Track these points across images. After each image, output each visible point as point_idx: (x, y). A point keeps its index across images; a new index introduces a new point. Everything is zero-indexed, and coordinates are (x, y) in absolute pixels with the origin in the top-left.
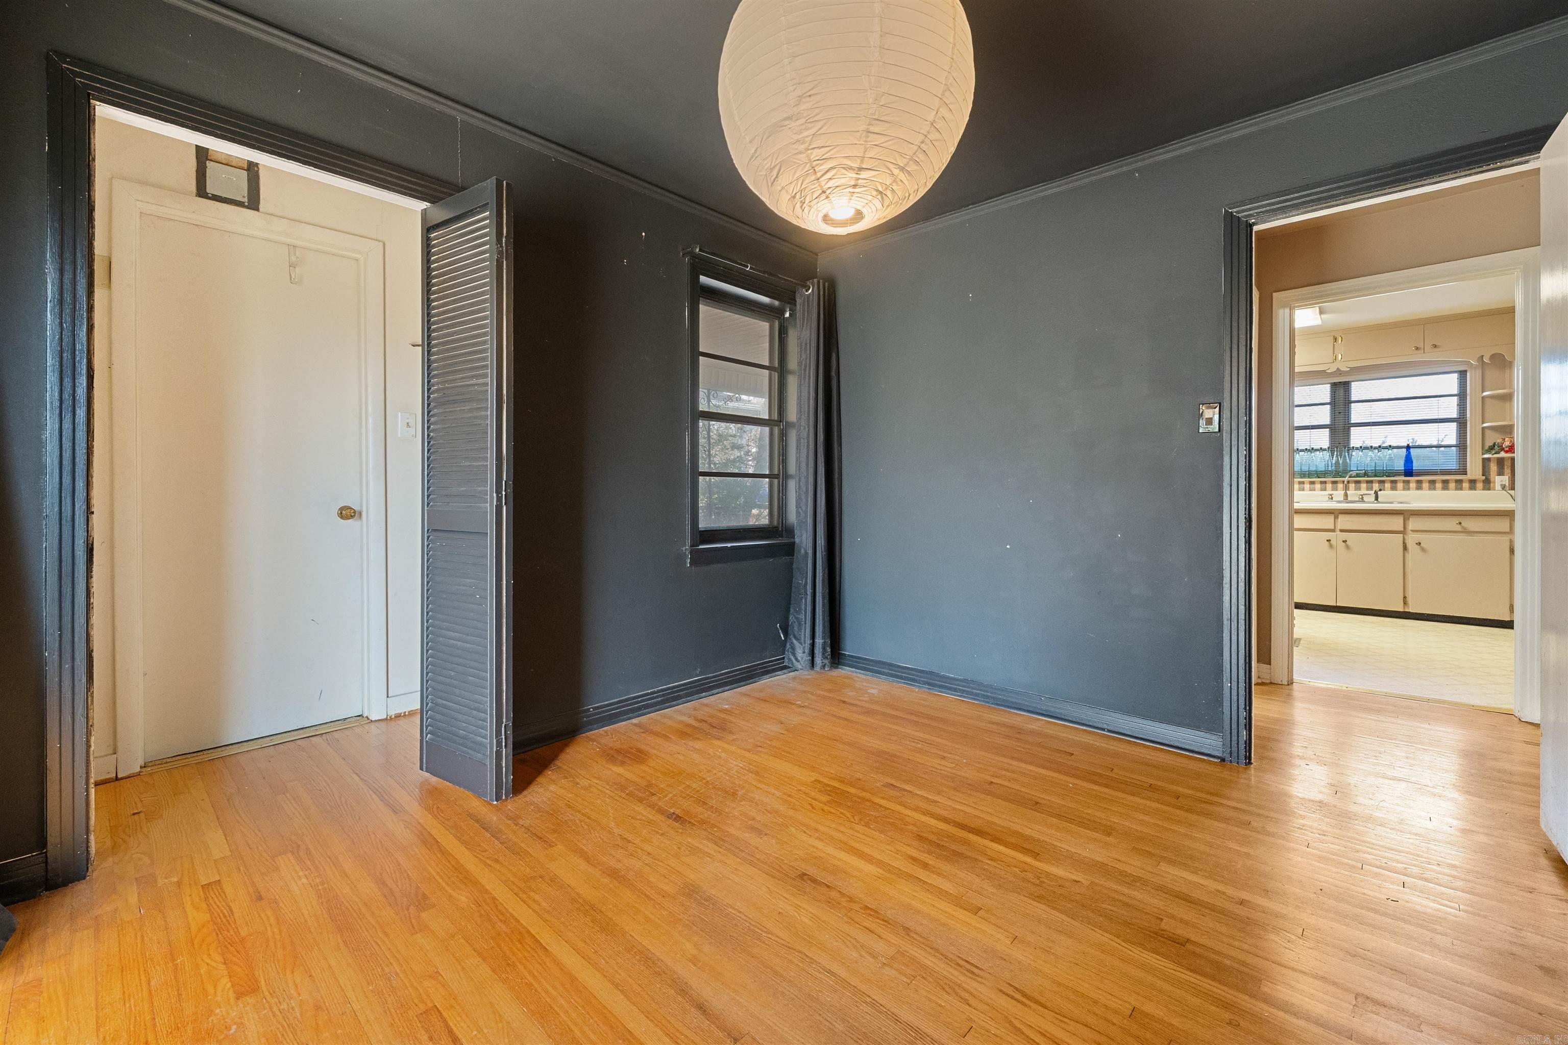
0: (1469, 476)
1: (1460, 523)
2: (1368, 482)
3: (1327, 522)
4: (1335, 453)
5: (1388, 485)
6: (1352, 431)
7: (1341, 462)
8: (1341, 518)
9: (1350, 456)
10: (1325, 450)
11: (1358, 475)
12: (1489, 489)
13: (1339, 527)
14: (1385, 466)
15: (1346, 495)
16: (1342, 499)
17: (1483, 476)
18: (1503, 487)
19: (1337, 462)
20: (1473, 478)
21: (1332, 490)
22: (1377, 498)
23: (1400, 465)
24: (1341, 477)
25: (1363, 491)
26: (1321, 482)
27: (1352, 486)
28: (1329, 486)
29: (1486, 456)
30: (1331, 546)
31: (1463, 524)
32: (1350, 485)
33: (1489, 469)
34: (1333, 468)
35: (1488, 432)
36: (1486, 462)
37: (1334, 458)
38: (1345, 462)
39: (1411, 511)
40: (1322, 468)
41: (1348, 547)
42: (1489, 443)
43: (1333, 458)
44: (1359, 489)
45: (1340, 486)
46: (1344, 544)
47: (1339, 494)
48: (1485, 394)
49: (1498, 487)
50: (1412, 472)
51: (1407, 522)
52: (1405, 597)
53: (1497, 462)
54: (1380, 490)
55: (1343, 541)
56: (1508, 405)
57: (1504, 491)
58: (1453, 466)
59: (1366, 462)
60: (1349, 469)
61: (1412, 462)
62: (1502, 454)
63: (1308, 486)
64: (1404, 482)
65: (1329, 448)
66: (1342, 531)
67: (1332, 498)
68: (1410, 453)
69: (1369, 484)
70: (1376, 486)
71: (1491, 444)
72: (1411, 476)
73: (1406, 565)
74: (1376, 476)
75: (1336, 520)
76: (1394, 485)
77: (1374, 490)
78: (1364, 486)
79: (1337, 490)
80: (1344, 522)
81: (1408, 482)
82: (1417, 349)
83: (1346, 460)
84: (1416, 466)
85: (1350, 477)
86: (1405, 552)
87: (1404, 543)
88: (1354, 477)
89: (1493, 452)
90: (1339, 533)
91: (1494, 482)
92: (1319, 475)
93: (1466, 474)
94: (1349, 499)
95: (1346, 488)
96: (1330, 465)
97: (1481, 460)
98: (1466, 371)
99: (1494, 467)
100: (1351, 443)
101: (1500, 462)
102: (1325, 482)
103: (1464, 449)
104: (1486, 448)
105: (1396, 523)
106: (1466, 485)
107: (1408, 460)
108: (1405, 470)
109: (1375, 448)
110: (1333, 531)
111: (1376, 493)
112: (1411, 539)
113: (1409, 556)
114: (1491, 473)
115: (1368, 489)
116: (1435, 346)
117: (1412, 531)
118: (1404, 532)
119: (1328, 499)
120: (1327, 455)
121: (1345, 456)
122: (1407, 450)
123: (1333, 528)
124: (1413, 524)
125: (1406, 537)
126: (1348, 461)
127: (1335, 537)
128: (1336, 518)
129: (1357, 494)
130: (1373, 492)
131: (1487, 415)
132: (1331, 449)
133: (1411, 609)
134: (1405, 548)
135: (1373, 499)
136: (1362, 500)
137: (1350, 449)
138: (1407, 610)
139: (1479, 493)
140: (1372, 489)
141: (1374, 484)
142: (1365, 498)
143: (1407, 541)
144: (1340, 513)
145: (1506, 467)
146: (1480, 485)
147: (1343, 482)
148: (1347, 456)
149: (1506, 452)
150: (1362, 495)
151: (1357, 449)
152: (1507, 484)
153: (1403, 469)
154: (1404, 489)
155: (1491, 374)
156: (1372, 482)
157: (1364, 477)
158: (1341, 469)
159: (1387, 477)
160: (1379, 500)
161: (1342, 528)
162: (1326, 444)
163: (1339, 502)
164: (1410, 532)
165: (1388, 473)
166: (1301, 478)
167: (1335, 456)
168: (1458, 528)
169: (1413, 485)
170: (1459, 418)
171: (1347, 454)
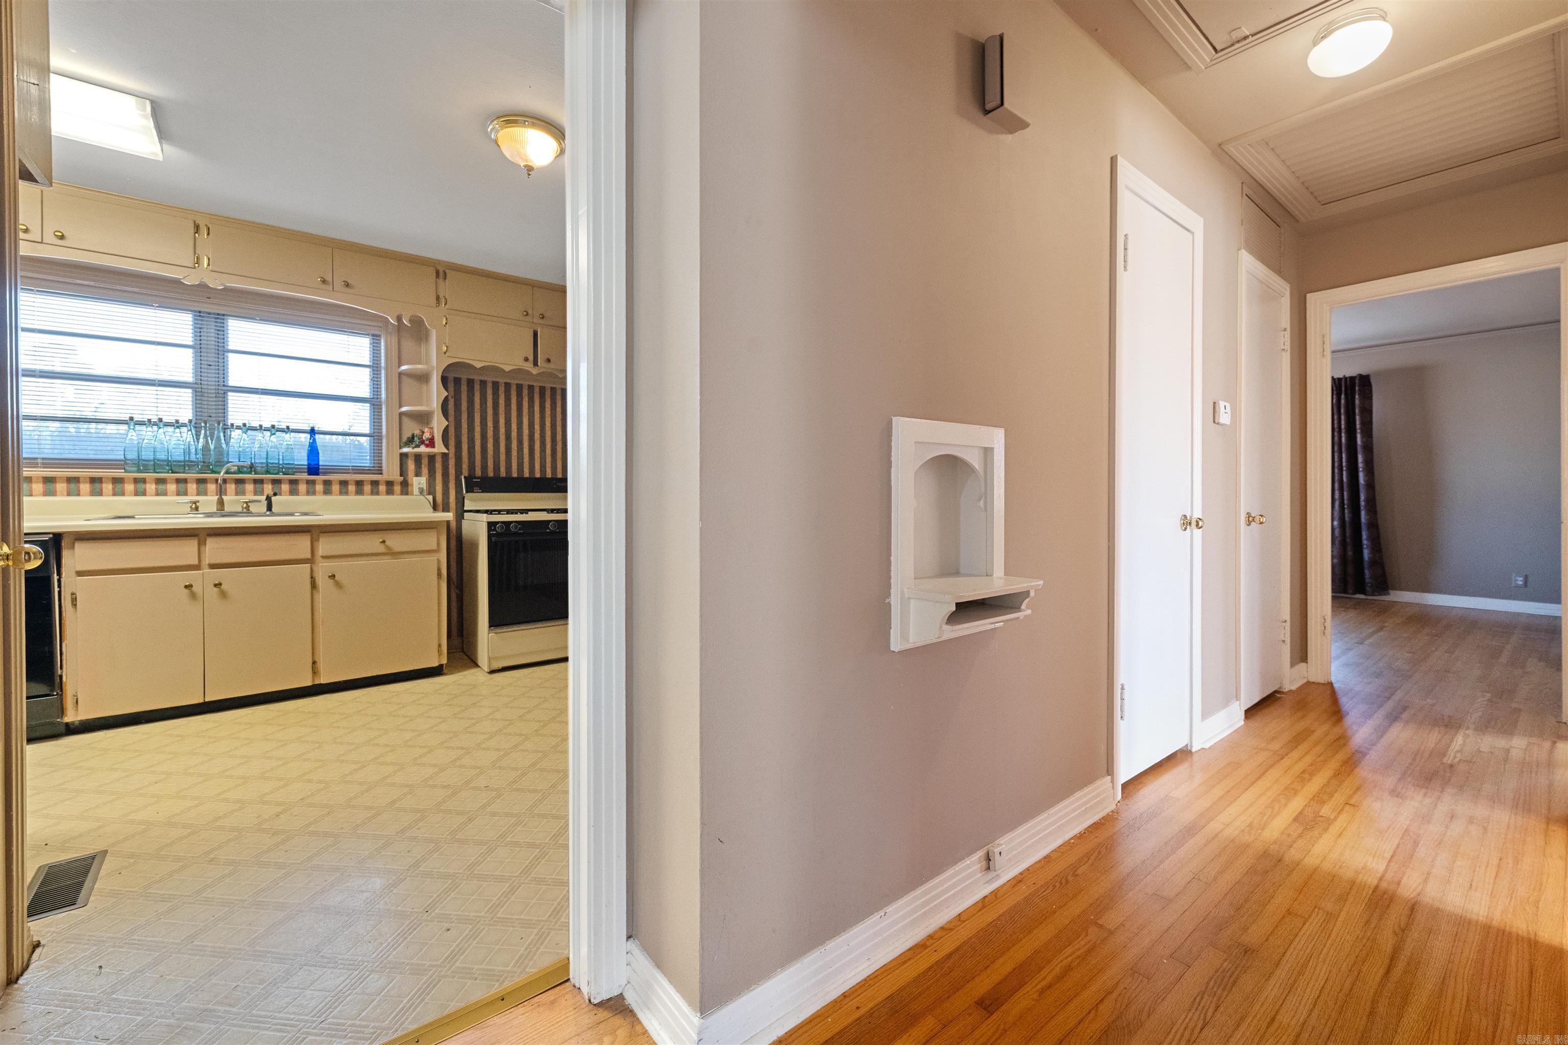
0: (385, 477)
1: (384, 542)
2: (256, 481)
3: (187, 551)
4: (203, 432)
5: (285, 487)
6: (229, 398)
7: (212, 447)
8: (211, 543)
9: (227, 440)
10: (184, 425)
11: (240, 470)
12: (407, 494)
13: (207, 560)
14: (281, 457)
15: (221, 503)
16: (214, 509)
17: (401, 476)
18: (421, 492)
19: (206, 448)
20: (391, 478)
21: (198, 494)
22: (269, 507)
23: (302, 459)
24: (213, 472)
25: (249, 497)
26: (178, 481)
27: (231, 487)
28: (192, 487)
29: (405, 450)
30: (193, 596)
31: (388, 543)
32: (228, 485)
33: (407, 468)
34: (200, 456)
35: (405, 420)
36: (403, 456)
37: (201, 440)
38: (218, 446)
39: (319, 526)
40: (178, 456)
41: (223, 595)
42: (407, 435)
43: (198, 439)
44: (243, 493)
45: (212, 487)
46: (216, 589)
47: (209, 501)
48: (404, 368)
49: (416, 491)
50: (318, 469)
51: (315, 544)
52: (314, 663)
53: (415, 460)
54: (275, 494)
55: (216, 585)
56: (424, 387)
57: (422, 497)
58: (367, 462)
59: (253, 449)
60: (226, 460)
61: (319, 453)
62: (423, 449)
63: (153, 486)
64: (308, 482)
65: (190, 421)
66: (213, 566)
67: (197, 509)
68: (314, 440)
69: (258, 486)
70: (268, 489)
71: (410, 435)
72: (318, 474)
73: (315, 608)
74: (268, 472)
75: (202, 548)
76: (294, 487)
77: (266, 494)
78: (250, 487)
79: (206, 494)
80: (215, 550)
81: (313, 482)
82: (324, 281)
83: (220, 444)
84: (323, 460)
85: (227, 472)
86: (314, 591)
87: (312, 577)
88: (234, 473)
89: (414, 446)
90: (207, 570)
91: (412, 485)
92: (174, 469)
93: (381, 474)
94: (227, 509)
95: (221, 492)
96: (193, 451)
97: (399, 455)
98: (379, 336)
99: (411, 466)
100: (229, 417)
101: (418, 458)
102: (185, 481)
103: (378, 439)
104: (405, 439)
105: (300, 546)
106: (382, 488)
107: (313, 450)
108: (309, 465)
109: (267, 430)
110: (197, 567)
111: (269, 499)
112: (323, 569)
113: (319, 598)
114: (409, 474)
115: (255, 493)
116: (347, 285)
117: (323, 557)
118: (311, 561)
119: (189, 509)
120: (187, 435)
121: (219, 438)
122: (311, 436)
123: (196, 562)
124: (325, 546)
125: (315, 568)
126: (224, 446)
127: (203, 579)
128: (202, 543)
129: (238, 501)
130: (265, 497)
131: (405, 397)
132: (196, 425)
133: (324, 680)
134: (314, 586)
135: (265, 509)
136: (247, 511)
137: (227, 428)
138: (317, 682)
139: (397, 498)
140: (262, 493)
141: (265, 486)
142: (253, 508)
143: (315, 575)
144: (210, 535)
145: (423, 466)
146: (397, 488)
147: (217, 480)
148: (222, 438)
149: (427, 446)
150: (247, 503)
151: (238, 428)
152: (425, 488)
153: (306, 463)
154: (308, 493)
155: (408, 345)
156: (261, 481)
157: (250, 473)
158: (212, 460)
159: (284, 474)
160: (273, 509)
161: (213, 562)
162: (186, 414)
163: (209, 515)
164: (321, 559)
165: (286, 468)
166: (139, 471)
167: (202, 436)
168: (381, 549)
169: (319, 487)
170: (373, 398)
171: (222, 434)
